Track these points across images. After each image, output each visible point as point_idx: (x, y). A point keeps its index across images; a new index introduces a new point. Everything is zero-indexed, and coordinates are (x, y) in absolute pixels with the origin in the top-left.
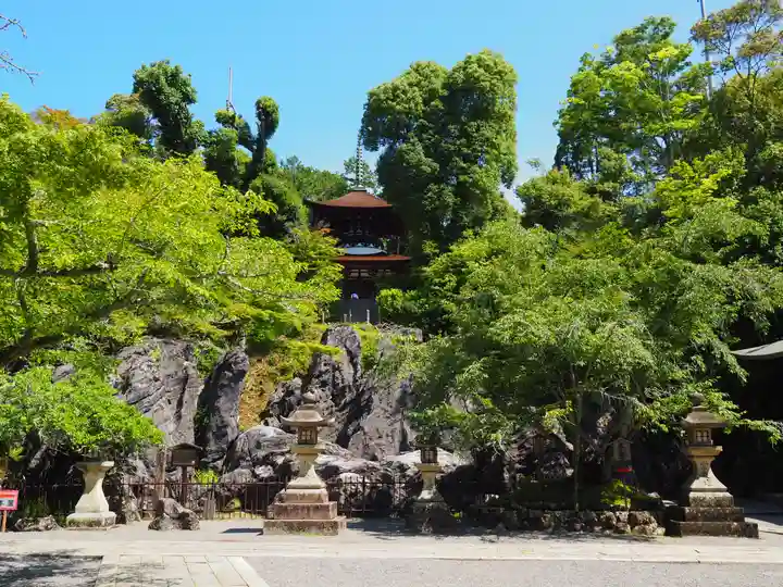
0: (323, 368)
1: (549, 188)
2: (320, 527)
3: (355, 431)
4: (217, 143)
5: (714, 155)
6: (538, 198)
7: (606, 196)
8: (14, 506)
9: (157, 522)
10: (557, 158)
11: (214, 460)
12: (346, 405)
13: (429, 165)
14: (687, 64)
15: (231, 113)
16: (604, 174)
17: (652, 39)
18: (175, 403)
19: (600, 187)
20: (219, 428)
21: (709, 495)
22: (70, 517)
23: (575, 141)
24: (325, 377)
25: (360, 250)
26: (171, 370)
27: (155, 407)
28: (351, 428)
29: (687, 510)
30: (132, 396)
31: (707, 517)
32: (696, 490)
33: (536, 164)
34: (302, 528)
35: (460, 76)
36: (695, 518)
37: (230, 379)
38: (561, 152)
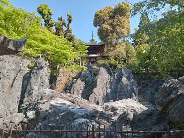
13: (110, 28)
15: (61, 17)
25: (93, 55)
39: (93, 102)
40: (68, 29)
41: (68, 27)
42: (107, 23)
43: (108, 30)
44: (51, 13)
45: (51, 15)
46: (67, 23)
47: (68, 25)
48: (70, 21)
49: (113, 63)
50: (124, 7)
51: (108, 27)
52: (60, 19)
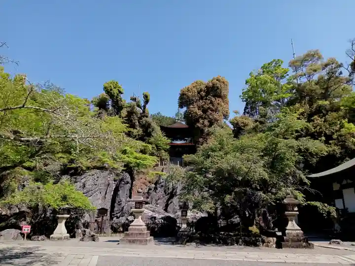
0: (162, 181)
1: (241, 119)
2: (141, 241)
3: (171, 203)
4: (130, 107)
5: (297, 105)
6: (237, 124)
7: (261, 123)
8: (29, 232)
9: (83, 239)
10: (245, 110)
11: (117, 214)
12: (169, 194)
13: (200, 113)
14: (288, 75)
15: (135, 97)
16: (261, 115)
17: (275, 66)
18: (103, 193)
19: (259, 120)
20: (119, 202)
21: (294, 232)
22: (51, 236)
23: (251, 105)
24: (162, 184)
25: (179, 142)
26: (103, 182)
27: (94, 194)
28: (170, 202)
29: (285, 238)
30: (85, 191)
31: (293, 241)
32: (288, 230)
33: (236, 112)
34: (133, 242)
35: (211, 84)
36: (288, 241)
37: (124, 184)
38: (246, 108)
39: (171, 212)
40: (144, 112)
41: (144, 108)
42: (196, 106)
43: (197, 114)
45: (122, 93)
46: (142, 103)
47: (144, 107)
48: (147, 102)
50: (219, 85)
51: (197, 112)
52: (134, 99)
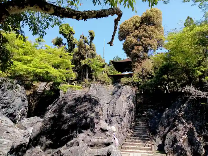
15: (83, 35)
25: (127, 73)
40: (90, 46)
42: (132, 35)
43: (133, 42)
44: (73, 32)
45: (74, 34)
47: (91, 42)
48: (92, 38)
49: (136, 81)
50: (151, 14)
